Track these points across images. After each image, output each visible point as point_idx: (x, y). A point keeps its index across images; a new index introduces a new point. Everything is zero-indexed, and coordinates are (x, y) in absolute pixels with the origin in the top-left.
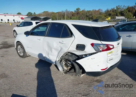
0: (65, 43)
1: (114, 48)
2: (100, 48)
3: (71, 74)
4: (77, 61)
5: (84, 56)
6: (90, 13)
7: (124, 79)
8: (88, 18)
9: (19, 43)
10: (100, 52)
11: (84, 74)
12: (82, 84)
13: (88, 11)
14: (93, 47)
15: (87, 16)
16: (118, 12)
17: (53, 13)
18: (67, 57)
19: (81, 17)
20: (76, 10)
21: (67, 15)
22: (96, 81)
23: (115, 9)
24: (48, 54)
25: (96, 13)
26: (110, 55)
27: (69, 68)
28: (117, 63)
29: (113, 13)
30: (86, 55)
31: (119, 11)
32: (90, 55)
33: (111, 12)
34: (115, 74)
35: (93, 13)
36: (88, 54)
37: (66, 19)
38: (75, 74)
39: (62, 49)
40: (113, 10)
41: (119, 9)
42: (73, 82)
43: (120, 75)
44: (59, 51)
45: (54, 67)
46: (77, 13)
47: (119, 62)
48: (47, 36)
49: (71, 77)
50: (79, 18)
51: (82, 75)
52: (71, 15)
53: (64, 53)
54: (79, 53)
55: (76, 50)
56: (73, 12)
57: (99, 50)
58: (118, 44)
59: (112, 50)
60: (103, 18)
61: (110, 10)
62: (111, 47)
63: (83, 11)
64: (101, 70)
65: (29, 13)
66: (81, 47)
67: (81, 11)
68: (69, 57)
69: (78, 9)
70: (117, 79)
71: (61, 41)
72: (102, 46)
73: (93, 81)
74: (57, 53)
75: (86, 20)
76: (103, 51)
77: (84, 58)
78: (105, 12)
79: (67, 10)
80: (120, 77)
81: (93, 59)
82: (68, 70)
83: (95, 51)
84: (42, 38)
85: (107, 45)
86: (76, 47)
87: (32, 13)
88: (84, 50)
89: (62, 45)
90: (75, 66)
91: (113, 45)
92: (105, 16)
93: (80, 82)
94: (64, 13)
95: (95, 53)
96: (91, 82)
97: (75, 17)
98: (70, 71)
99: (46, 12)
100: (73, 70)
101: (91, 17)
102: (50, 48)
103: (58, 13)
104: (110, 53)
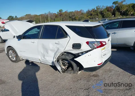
0: (61, 43)
1: (106, 44)
2: (95, 45)
3: (69, 72)
4: (75, 59)
5: (80, 54)
6: (73, 14)
7: (116, 71)
8: (71, 19)
9: (10, 48)
10: (95, 48)
11: (80, 71)
12: (81, 80)
13: (70, 12)
14: (89, 45)
15: (70, 17)
16: (98, 12)
17: (36, 16)
18: (63, 57)
19: (64, 19)
20: (59, 12)
21: (50, 17)
22: (93, 76)
23: (96, 9)
24: (43, 55)
25: (79, 14)
26: (103, 50)
27: (67, 66)
28: (109, 57)
29: (94, 13)
30: (82, 53)
31: (99, 10)
32: (87, 53)
33: (92, 13)
34: (108, 68)
35: (75, 14)
36: (84, 52)
37: (50, 20)
38: (73, 71)
39: (58, 49)
40: (94, 11)
41: (99, 9)
42: (73, 79)
43: (112, 68)
44: (55, 52)
45: (50, 68)
46: (60, 15)
47: (110, 56)
48: (41, 38)
49: (69, 75)
50: (62, 19)
51: (79, 72)
52: (55, 17)
53: (60, 53)
54: (75, 52)
55: (72, 49)
56: (56, 14)
57: (94, 47)
58: (109, 41)
59: (105, 46)
60: (85, 18)
61: (90, 10)
62: (104, 43)
63: (65, 12)
64: (98, 65)
65: (10, 17)
66: (77, 46)
67: (64, 13)
68: (66, 56)
69: (61, 11)
70: (110, 72)
71: (57, 42)
72: (96, 43)
73: (90, 76)
74: (54, 54)
75: (70, 21)
76: (98, 47)
77: (80, 56)
78: (87, 12)
79: (49, 12)
80: (112, 70)
81: (90, 55)
82: (65, 69)
83: (90, 49)
84: (36, 41)
85: (101, 42)
86: (72, 46)
87: (13, 17)
88: (80, 48)
89: (58, 46)
90: (73, 64)
91: (105, 42)
92: (87, 16)
93: (79, 78)
94: (47, 15)
95: (91, 50)
96: (89, 77)
97: (59, 19)
98: (68, 70)
99: (28, 15)
100: (70, 69)
101: (74, 17)
102: (46, 50)
103: (41, 15)
104: (103, 49)
